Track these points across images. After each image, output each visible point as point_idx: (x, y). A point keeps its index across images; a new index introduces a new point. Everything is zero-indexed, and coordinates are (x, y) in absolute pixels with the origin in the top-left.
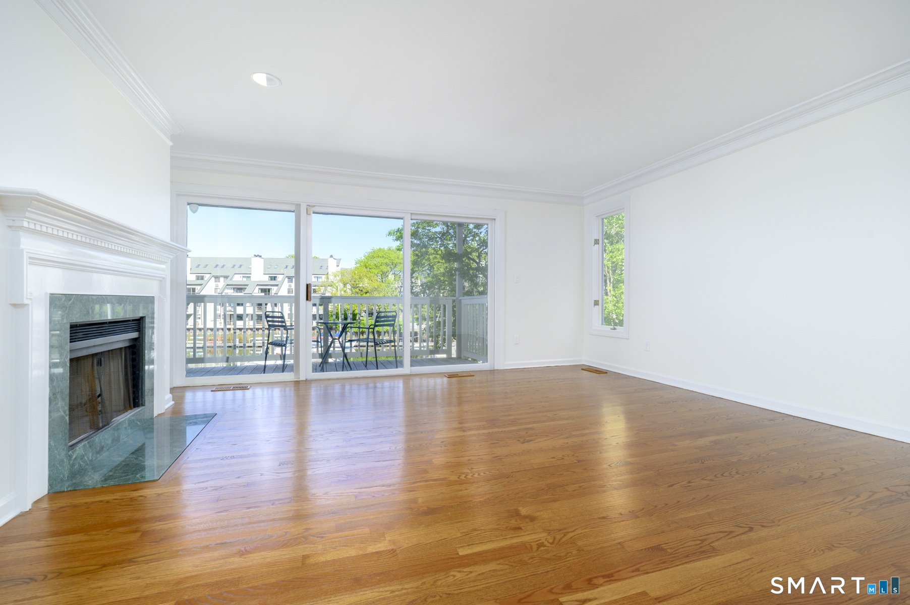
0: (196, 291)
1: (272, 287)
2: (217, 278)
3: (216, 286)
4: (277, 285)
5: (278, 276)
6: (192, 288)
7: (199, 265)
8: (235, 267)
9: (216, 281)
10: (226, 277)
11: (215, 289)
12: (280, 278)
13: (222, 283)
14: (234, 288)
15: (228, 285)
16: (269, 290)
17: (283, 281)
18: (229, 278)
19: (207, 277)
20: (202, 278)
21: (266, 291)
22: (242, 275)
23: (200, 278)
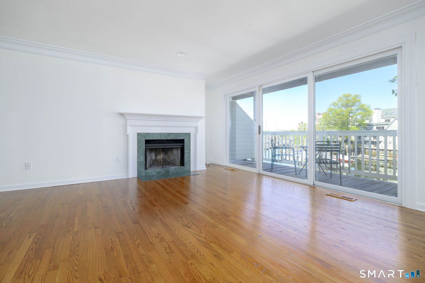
0: (385, 128)
6: (382, 127)
7: (387, 113)
20: (389, 121)
23: (388, 121)
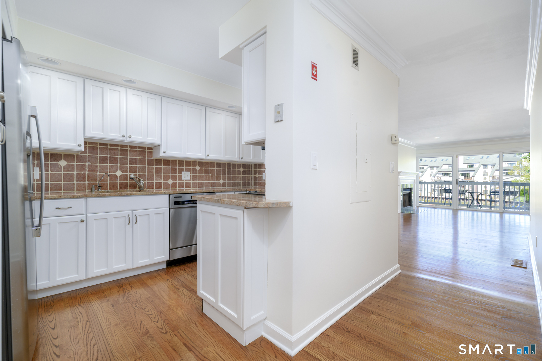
1: (470, 172)
2: (432, 168)
3: (431, 173)
4: (474, 171)
5: (475, 164)
8: (443, 161)
9: (431, 170)
10: (438, 167)
11: (431, 174)
12: (476, 166)
13: (435, 171)
14: (442, 173)
15: (439, 172)
16: (468, 174)
17: (479, 167)
18: (440, 167)
19: (426, 167)
21: (466, 175)
22: (448, 165)
